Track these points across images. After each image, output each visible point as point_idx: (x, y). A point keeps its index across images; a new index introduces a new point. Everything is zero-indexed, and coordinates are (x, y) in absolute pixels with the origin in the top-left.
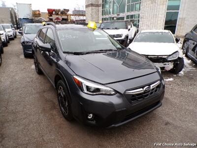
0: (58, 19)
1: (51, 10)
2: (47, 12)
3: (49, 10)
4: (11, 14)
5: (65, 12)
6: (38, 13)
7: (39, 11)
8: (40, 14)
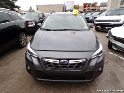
0: (89, 9)
1: (85, 4)
2: (83, 5)
3: (84, 4)
4: (63, 8)
5: (94, 5)
6: (77, 6)
7: (78, 5)
8: (78, 7)
